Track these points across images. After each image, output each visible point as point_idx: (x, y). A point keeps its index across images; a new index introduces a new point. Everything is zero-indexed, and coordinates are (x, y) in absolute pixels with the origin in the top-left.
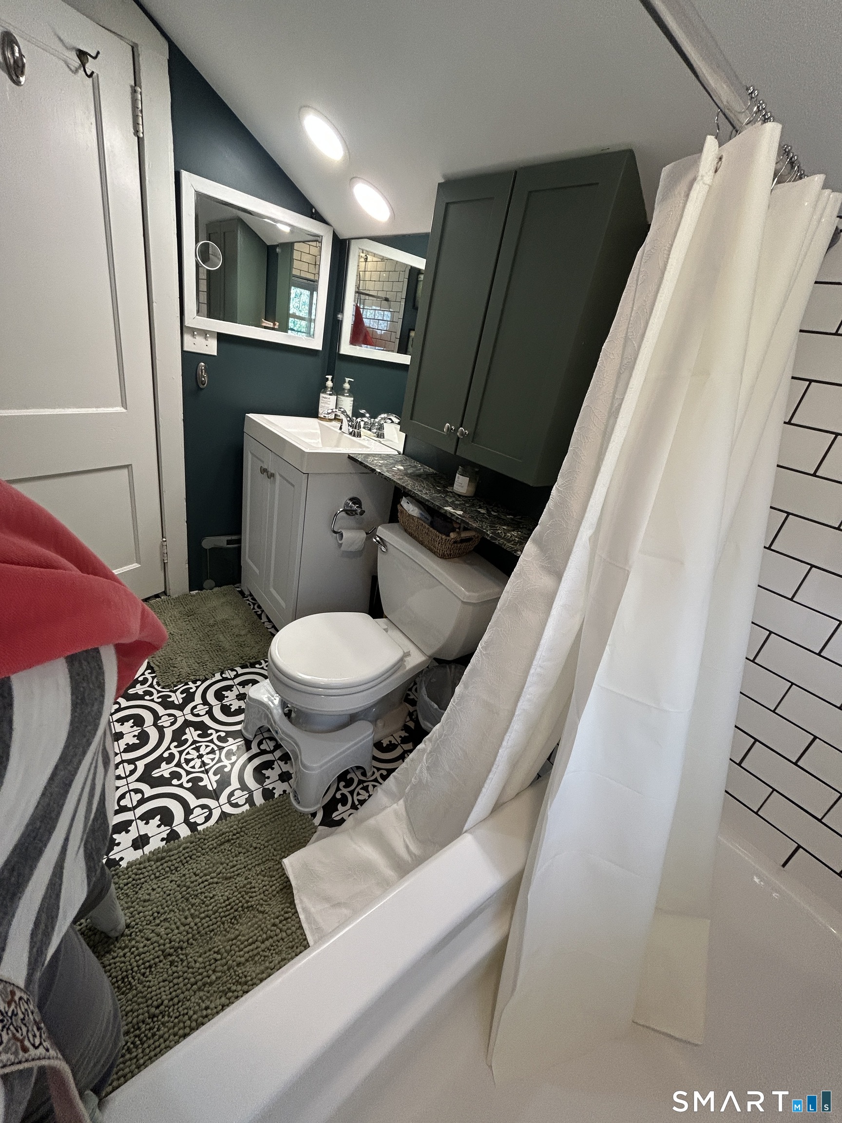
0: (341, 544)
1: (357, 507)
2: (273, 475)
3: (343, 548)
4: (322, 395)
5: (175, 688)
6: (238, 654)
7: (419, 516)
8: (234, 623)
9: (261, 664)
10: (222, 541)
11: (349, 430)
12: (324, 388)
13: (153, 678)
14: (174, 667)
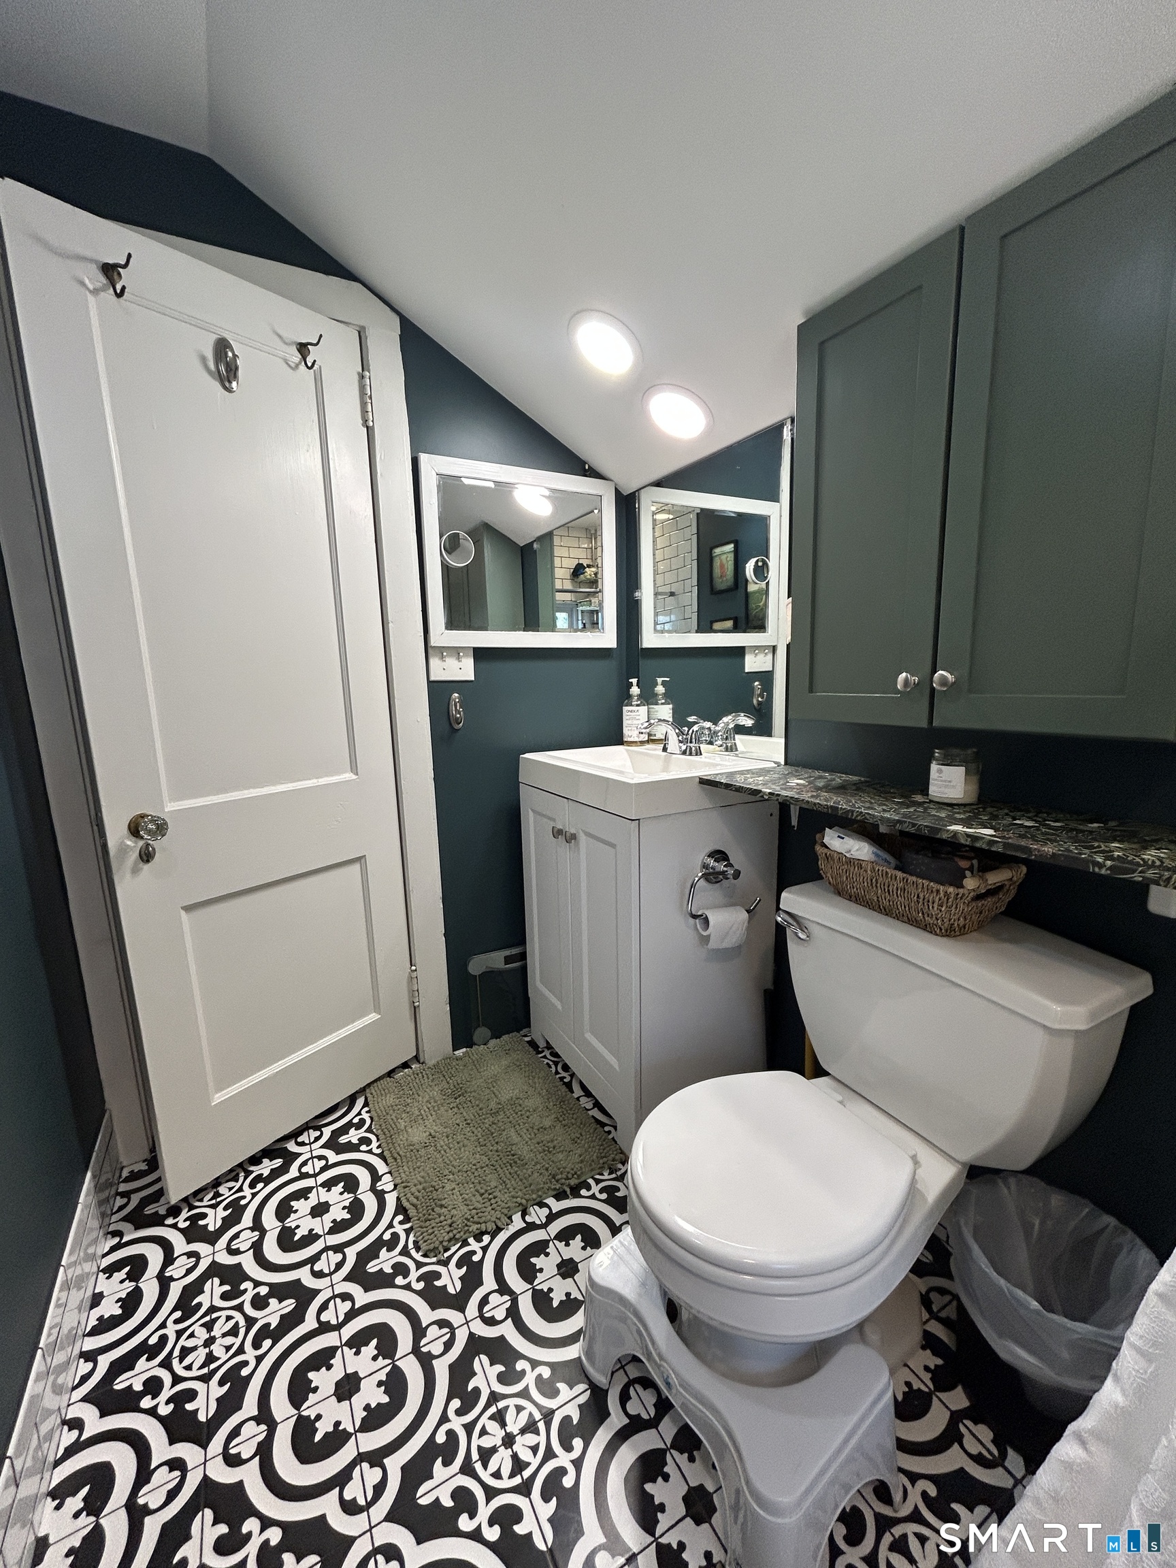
0: (709, 936)
1: (725, 866)
2: (574, 837)
3: (713, 944)
4: (625, 709)
5: (446, 1255)
6: (547, 1169)
7: (873, 858)
8: (529, 1104)
9: (589, 1188)
10: (496, 960)
11: (680, 747)
12: (626, 698)
13: (408, 1232)
14: (442, 1206)
